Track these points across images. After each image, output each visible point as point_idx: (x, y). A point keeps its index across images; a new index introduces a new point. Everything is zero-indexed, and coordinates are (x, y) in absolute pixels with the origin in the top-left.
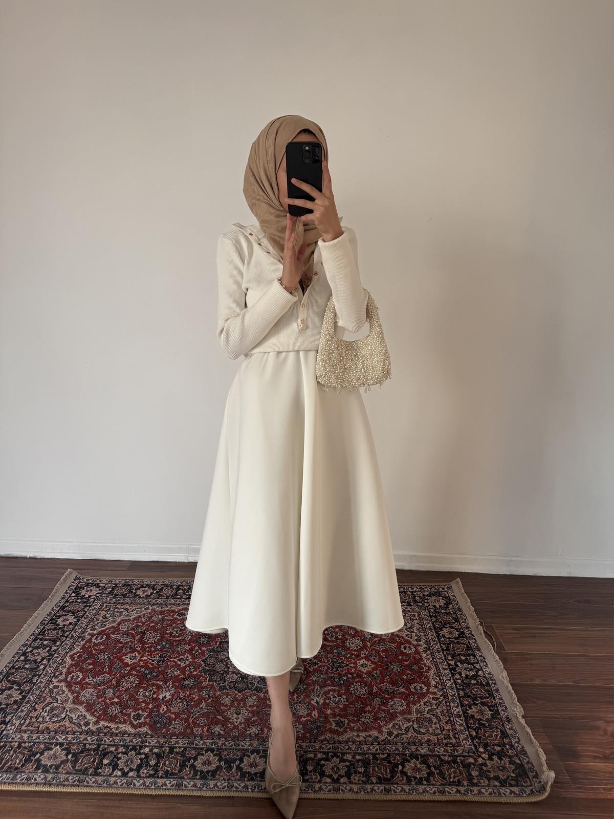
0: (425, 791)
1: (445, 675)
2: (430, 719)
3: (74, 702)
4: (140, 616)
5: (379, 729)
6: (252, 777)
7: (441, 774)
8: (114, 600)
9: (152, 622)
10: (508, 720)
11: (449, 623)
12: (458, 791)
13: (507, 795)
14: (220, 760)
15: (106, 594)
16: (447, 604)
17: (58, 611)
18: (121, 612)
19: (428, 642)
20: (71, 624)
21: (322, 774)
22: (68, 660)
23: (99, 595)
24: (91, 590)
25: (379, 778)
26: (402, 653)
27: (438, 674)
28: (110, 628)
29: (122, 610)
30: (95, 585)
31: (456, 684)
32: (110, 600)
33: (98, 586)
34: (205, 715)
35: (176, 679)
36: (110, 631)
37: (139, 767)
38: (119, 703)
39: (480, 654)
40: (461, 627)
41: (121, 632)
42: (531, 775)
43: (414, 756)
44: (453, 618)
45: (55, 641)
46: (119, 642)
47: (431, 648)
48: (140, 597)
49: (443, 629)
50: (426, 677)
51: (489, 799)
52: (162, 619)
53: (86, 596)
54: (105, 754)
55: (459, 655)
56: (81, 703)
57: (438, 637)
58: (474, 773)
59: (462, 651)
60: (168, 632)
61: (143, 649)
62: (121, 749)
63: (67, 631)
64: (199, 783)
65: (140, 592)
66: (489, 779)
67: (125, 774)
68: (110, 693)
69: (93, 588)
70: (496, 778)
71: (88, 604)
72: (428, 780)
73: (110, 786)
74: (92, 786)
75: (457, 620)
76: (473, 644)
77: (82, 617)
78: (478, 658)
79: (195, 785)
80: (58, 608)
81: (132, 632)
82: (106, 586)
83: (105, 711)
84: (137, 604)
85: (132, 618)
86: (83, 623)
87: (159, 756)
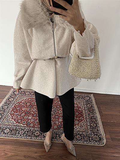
0: (80, 142)
1: (87, 116)
2: (83, 126)
4: (26, 99)
10: (99, 127)
11: (89, 103)
12: (87, 143)
14: (40, 133)
15: (20, 93)
18: (22, 98)
20: (12, 100)
22: (11, 109)
23: (18, 94)
26: (79, 110)
31: (89, 118)
32: (20, 95)
34: (37, 123)
35: (32, 114)
36: (20, 102)
37: (24, 134)
38: (20, 119)
39: (95, 111)
40: (92, 104)
41: (22, 103)
42: (102, 140)
43: (79, 134)
45: (9, 104)
46: (21, 105)
48: (26, 95)
49: (88, 105)
50: (83, 116)
51: (93, 145)
52: (31, 100)
53: (16, 94)
54: (17, 131)
55: (91, 111)
56: (13, 119)
58: (91, 139)
60: (32, 103)
61: (26, 107)
62: (20, 130)
63: (11, 102)
65: (27, 93)
66: (93, 140)
67: (21, 135)
68: (19, 117)
70: (95, 140)
71: (16, 96)
74: (14, 138)
76: (94, 109)
77: (14, 99)
79: (34, 138)
80: (10, 96)
81: (24, 103)
83: (18, 121)
85: (24, 99)
87: (28, 131)
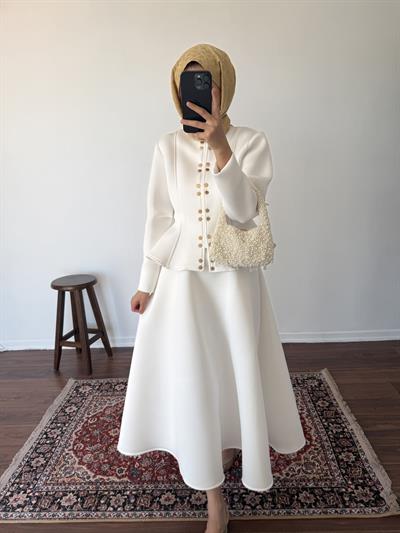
1: (322, 432)
2: (314, 464)
3: (79, 463)
4: (118, 404)
5: (280, 471)
6: (198, 508)
7: (324, 500)
8: (101, 393)
11: (322, 397)
12: (336, 512)
13: (370, 513)
14: (176, 497)
15: (95, 390)
16: (320, 384)
17: (66, 403)
18: (106, 402)
20: (74, 411)
21: (244, 504)
22: (74, 435)
23: (91, 391)
24: (86, 388)
25: (282, 505)
27: (317, 432)
28: (99, 413)
29: (106, 400)
30: (88, 385)
31: (329, 438)
32: (98, 394)
33: (90, 385)
34: (164, 467)
36: (99, 415)
37: (124, 504)
38: (108, 463)
39: (344, 417)
40: (330, 400)
41: (107, 415)
43: (304, 489)
44: (324, 393)
45: (65, 424)
46: (104, 421)
47: (311, 415)
48: (117, 391)
49: (318, 401)
51: (358, 516)
53: (83, 392)
54: (101, 497)
55: (330, 418)
56: (84, 464)
57: (315, 407)
58: (347, 499)
59: (332, 415)
62: (112, 493)
64: (163, 513)
65: (117, 387)
66: (357, 502)
67: (115, 510)
68: (102, 456)
70: (362, 502)
72: (315, 504)
73: (106, 517)
75: (327, 395)
76: (339, 410)
77: (80, 407)
78: (343, 419)
79: (161, 515)
80: (66, 401)
81: (113, 414)
82: (95, 385)
83: (99, 468)
84: (115, 396)
85: (113, 405)
86: (81, 411)
87: (136, 496)
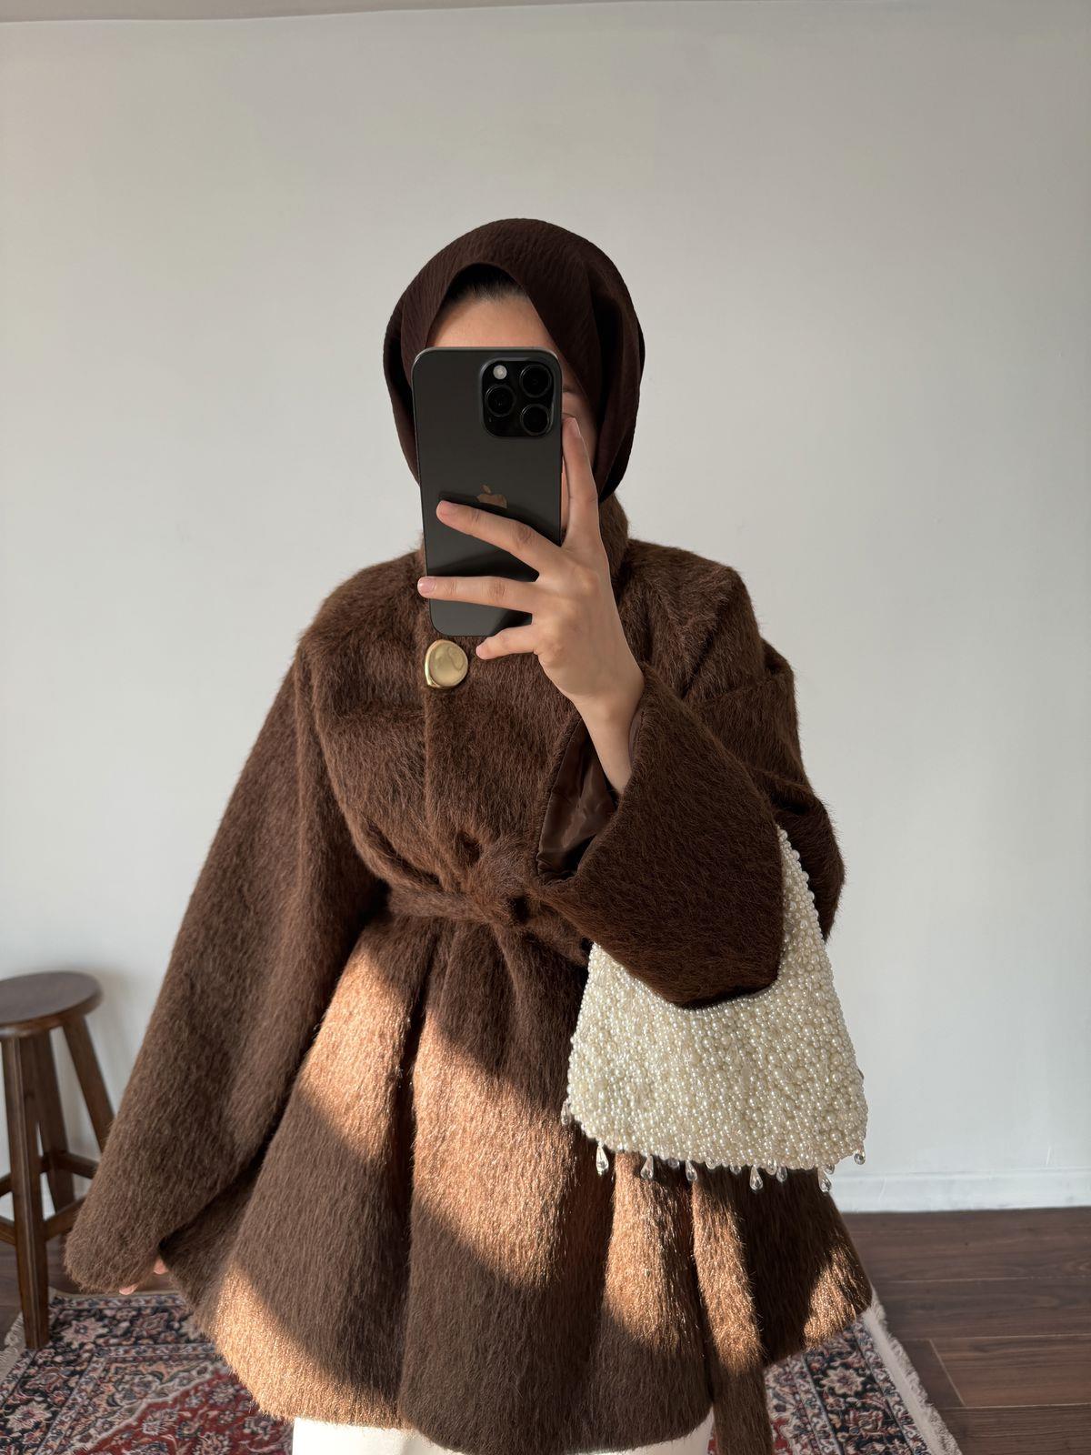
4: (186, 1394)
8: (134, 1351)
9: (213, 1407)
11: (840, 1354)
15: (116, 1337)
17: (11, 1395)
18: (147, 1385)
19: (800, 1412)
20: (37, 1425)
23: (101, 1341)
24: (85, 1328)
28: (120, 1432)
29: (150, 1378)
30: (94, 1316)
32: (126, 1352)
33: (100, 1317)
36: (121, 1438)
39: (914, 1434)
40: (867, 1364)
41: (146, 1439)
44: (846, 1340)
47: (809, 1428)
48: (188, 1341)
49: (831, 1372)
52: (235, 1396)
53: (75, 1345)
55: (871, 1440)
57: (821, 1394)
59: (875, 1429)
60: (247, 1431)
63: (28, 1448)
65: (188, 1327)
69: (90, 1323)
71: (78, 1368)
75: (854, 1345)
76: (897, 1407)
77: (61, 1407)
78: (911, 1444)
80: (13, 1384)
81: (169, 1437)
82: (119, 1316)
84: (180, 1359)
85: (170, 1399)
86: (62, 1423)
